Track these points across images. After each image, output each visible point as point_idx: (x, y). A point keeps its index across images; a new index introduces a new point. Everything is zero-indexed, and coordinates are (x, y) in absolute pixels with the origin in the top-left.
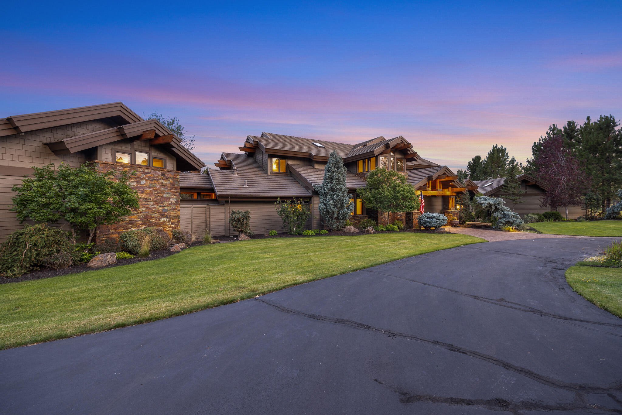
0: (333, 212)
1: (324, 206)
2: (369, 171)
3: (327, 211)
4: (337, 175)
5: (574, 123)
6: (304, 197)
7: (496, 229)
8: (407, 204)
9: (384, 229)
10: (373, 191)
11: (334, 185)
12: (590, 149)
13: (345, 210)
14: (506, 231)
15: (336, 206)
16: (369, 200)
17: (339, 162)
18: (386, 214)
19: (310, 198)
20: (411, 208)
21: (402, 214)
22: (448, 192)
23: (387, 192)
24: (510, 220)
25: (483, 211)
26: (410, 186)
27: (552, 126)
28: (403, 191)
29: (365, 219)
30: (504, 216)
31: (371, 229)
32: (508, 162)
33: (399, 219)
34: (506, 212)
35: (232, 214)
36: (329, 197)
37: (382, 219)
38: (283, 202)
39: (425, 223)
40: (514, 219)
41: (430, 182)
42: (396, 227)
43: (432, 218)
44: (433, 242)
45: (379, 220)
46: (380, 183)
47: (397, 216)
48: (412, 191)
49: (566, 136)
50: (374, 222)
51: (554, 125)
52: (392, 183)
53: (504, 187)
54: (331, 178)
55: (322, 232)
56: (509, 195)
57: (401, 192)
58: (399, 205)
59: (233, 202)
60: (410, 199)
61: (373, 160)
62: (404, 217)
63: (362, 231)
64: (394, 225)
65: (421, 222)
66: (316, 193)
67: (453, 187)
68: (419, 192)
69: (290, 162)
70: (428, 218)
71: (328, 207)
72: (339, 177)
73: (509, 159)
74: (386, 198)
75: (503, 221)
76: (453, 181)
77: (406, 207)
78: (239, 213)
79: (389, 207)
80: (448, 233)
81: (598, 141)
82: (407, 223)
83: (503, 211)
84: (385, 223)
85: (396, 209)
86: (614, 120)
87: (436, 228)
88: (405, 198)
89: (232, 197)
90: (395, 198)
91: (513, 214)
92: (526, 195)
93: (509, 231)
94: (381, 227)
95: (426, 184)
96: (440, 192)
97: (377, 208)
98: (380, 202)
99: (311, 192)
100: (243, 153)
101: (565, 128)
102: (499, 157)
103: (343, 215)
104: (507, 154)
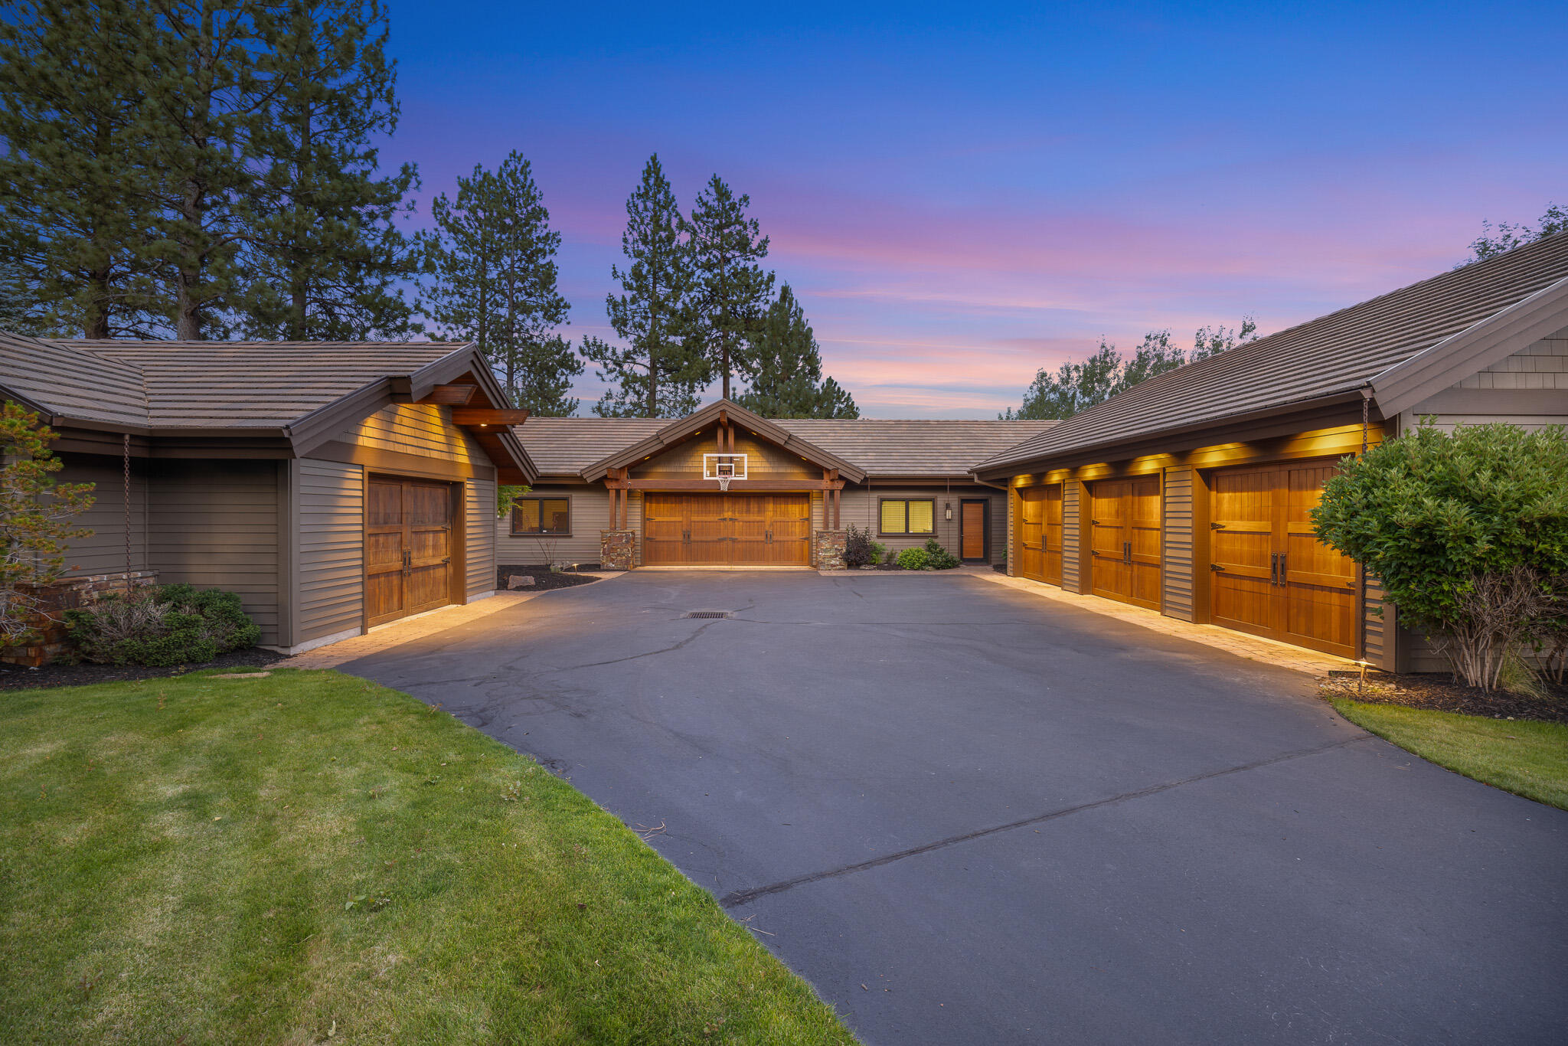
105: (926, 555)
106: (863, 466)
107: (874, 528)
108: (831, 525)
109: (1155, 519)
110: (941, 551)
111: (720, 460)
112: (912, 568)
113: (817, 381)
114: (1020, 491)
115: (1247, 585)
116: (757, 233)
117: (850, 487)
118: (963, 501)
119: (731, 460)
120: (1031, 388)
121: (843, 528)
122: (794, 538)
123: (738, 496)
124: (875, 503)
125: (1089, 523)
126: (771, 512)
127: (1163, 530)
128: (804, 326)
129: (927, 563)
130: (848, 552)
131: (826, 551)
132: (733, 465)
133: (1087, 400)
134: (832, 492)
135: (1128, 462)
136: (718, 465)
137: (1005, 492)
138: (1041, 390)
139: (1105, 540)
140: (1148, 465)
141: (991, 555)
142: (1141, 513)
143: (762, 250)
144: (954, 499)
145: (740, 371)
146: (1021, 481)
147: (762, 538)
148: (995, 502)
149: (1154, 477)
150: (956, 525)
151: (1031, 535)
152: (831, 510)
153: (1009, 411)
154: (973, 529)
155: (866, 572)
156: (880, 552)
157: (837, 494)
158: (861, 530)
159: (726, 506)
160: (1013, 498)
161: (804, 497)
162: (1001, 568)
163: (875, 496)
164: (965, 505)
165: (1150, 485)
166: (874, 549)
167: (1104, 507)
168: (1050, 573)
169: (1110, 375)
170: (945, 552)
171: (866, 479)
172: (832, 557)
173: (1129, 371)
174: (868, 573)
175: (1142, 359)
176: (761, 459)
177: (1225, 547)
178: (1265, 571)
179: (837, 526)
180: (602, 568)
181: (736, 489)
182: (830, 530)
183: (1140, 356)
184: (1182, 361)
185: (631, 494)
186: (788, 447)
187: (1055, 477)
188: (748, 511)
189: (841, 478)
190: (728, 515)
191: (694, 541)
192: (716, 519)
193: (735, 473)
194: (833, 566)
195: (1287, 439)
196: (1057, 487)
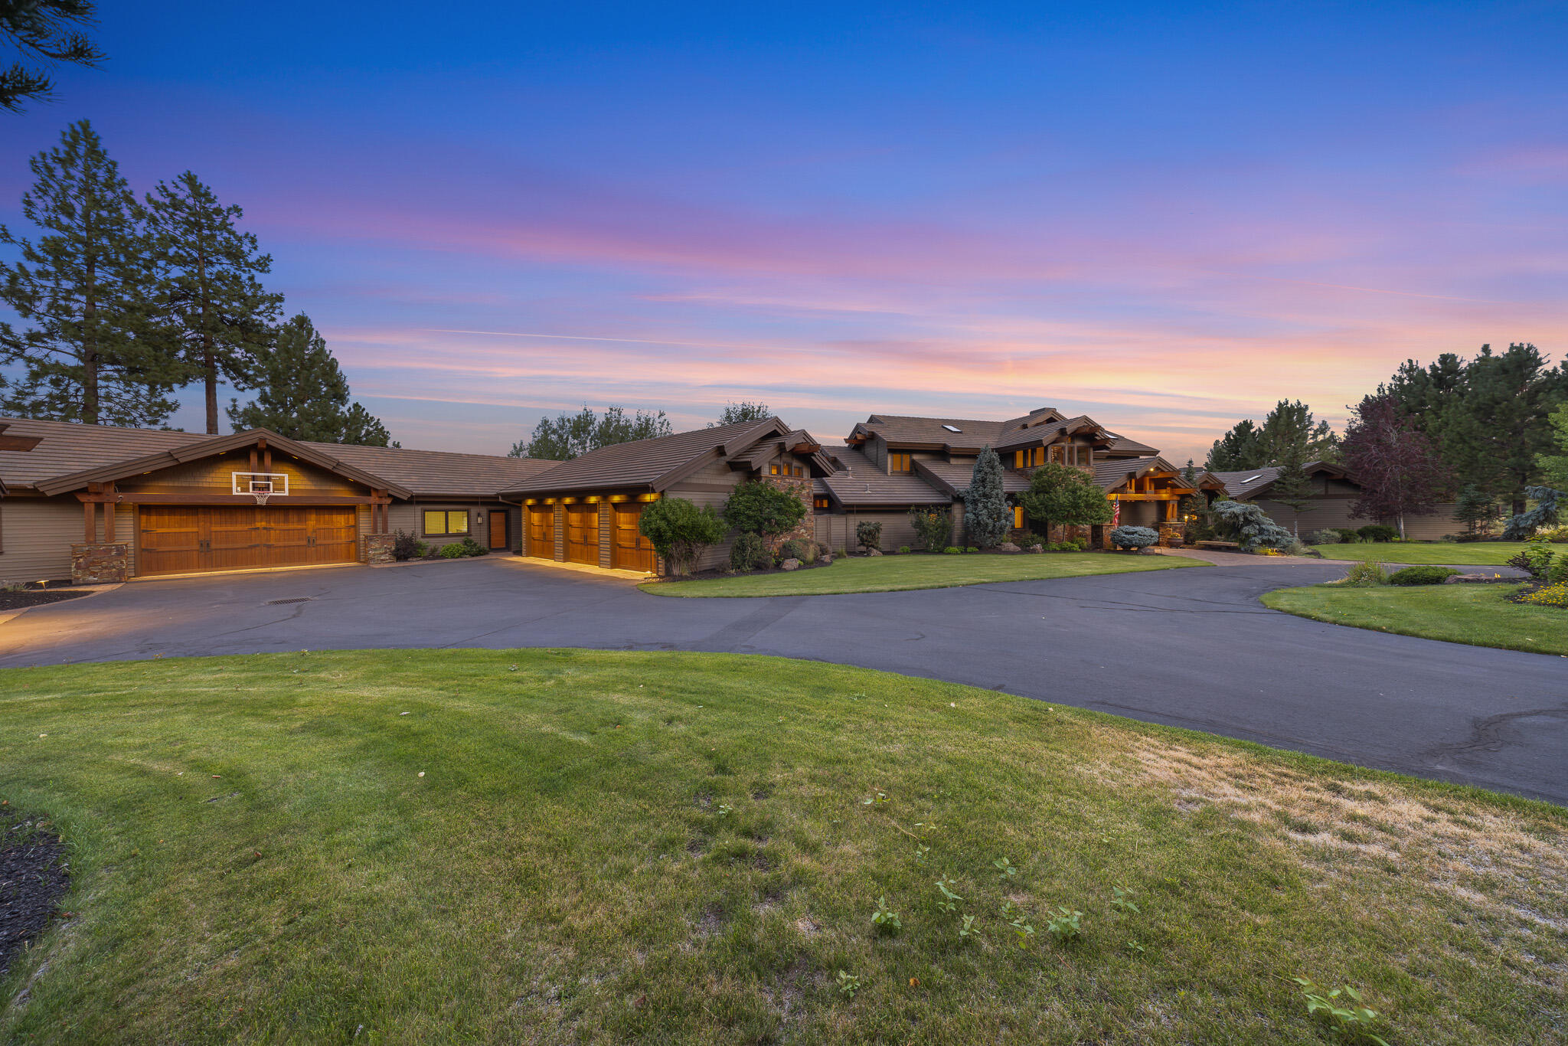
0: (987, 524)
1: (973, 517)
2: (1033, 466)
3: (979, 523)
4: (991, 477)
5: (1453, 357)
6: (941, 505)
7: (1246, 552)
8: (1094, 514)
9: (1058, 549)
10: (1041, 496)
11: (987, 490)
12: (1477, 410)
13: (1003, 521)
14: (1261, 554)
15: (990, 517)
16: (1034, 508)
17: (994, 459)
18: (1060, 528)
19: (949, 505)
20: (1099, 519)
21: (1086, 528)
22: (1164, 495)
23: (1062, 496)
24: (1271, 538)
25: (1226, 524)
26: (1097, 487)
27: (1407, 365)
28: (1087, 496)
29: (1029, 535)
30: (1261, 531)
31: (1039, 546)
32: (1312, 432)
33: (1080, 535)
34: (1264, 526)
35: (860, 526)
36: (980, 505)
37: (1053, 534)
38: (918, 511)
39: (1121, 541)
40: (1280, 537)
41: (1133, 481)
42: (1076, 546)
43: (1133, 533)
44: (1130, 564)
45: (1049, 536)
46: (1052, 485)
47: (1077, 530)
48: (1101, 496)
49: (1434, 385)
50: (1042, 539)
51: (1410, 361)
52: (1070, 485)
53: (1276, 485)
54: (983, 481)
55: (969, 549)
56: (1288, 497)
57: (1085, 498)
58: (1080, 515)
59: (859, 512)
60: (1097, 507)
61: (1040, 451)
62: (1089, 532)
63: (1026, 549)
64: (1072, 542)
65: (1116, 540)
66: (959, 499)
67: (1174, 487)
68: (1113, 496)
69: (916, 457)
70: (1126, 533)
71: (980, 518)
72: (994, 479)
73: (1316, 427)
74: (1061, 505)
75: (1257, 540)
76: (1173, 478)
77: (1092, 517)
78: (869, 524)
79: (1065, 518)
80: (1157, 554)
81: (1493, 395)
82: (1093, 541)
83: (1259, 525)
84: (1059, 541)
85: (1077, 521)
86: (1536, 353)
87: (1140, 547)
88: (1089, 506)
89: (858, 506)
90: (1076, 506)
91: (1277, 530)
92: (1327, 496)
93: (1266, 554)
94: (1054, 545)
95: (1126, 484)
96: (1150, 495)
97: (1047, 520)
98: (1051, 511)
99: (950, 497)
100: (847, 445)
101: (1433, 367)
102: (1290, 424)
103: (1001, 528)
104: (1310, 417)
105: (463, 548)
106: (409, 487)
107: (419, 531)
108: (380, 530)
109: (596, 524)
110: (475, 545)
111: (254, 478)
112: (453, 557)
113: (343, 405)
114: (529, 506)
115: (629, 551)
116: (255, 248)
117: (397, 502)
118: (490, 511)
119: (268, 479)
120: (538, 429)
121: (391, 531)
122: (339, 541)
123: (277, 509)
124: (419, 513)
125: (568, 526)
126: (312, 522)
127: (599, 528)
128: (328, 356)
129: (464, 553)
130: (397, 549)
131: (375, 549)
132: (271, 483)
133: (576, 441)
134: (380, 506)
135: (584, 498)
136: (251, 482)
137: (520, 508)
138: (545, 432)
139: (576, 534)
140: (593, 500)
141: (511, 543)
142: (591, 521)
143: (263, 264)
144: (484, 510)
145: (232, 379)
146: (530, 502)
147: (304, 543)
148: (513, 512)
149: (594, 505)
150: (485, 527)
151: (536, 533)
152: (380, 520)
153: (522, 443)
154: (498, 529)
155: (414, 563)
156: (424, 548)
157: (385, 508)
158: (408, 533)
159: (258, 517)
160: (525, 511)
161: (351, 509)
162: (518, 553)
163: (419, 508)
164: (492, 514)
165: (593, 508)
166: (419, 546)
167: (575, 518)
168: (547, 552)
169: (591, 428)
170: (478, 545)
171: (412, 496)
172: (382, 554)
173: (601, 427)
174: (417, 563)
175: (608, 421)
176: (302, 478)
177: (622, 536)
178: (633, 544)
179: (385, 530)
180: (74, 583)
181: (273, 503)
182: (379, 534)
183: (607, 419)
184: (631, 425)
185: (119, 507)
186: (335, 471)
187: (550, 501)
188: (286, 521)
189: (390, 496)
190: (262, 524)
191: (216, 549)
192: (246, 528)
193: (274, 490)
194: (382, 560)
195: (637, 496)
196: (551, 507)
